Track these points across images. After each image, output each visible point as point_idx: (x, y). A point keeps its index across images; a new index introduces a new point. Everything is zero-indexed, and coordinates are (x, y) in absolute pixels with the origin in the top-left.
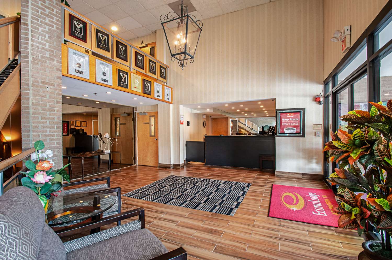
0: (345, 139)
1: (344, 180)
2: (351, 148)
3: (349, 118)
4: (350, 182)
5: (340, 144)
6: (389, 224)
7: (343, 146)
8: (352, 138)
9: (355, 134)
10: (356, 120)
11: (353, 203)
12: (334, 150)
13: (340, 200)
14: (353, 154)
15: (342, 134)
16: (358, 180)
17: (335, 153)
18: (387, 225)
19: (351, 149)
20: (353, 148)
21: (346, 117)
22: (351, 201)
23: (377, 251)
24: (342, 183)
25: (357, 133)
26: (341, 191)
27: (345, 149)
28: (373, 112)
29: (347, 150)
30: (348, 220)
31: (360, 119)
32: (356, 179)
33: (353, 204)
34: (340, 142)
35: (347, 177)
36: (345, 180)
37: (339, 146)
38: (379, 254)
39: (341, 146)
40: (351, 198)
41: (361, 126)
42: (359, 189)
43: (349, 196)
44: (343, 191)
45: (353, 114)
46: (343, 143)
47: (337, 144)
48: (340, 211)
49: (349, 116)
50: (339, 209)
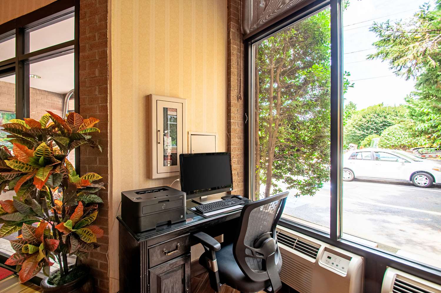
0: (23, 157)
1: (13, 214)
2: (31, 168)
3: (13, 127)
4: (21, 215)
5: (16, 164)
6: (76, 245)
7: (20, 166)
8: (34, 155)
9: (39, 150)
10: (31, 131)
11: (33, 239)
12: (6, 174)
13: (17, 243)
14: (39, 175)
15: (19, 149)
16: (31, 209)
17: (8, 177)
18: (75, 246)
19: (30, 170)
20: (33, 168)
21: (10, 126)
22: (30, 238)
23: (59, 283)
24: (13, 219)
25: (41, 148)
26: (5, 232)
27: (23, 170)
28: (43, 123)
29: (27, 171)
30: (31, 265)
31: (36, 131)
32: (28, 208)
33: (34, 242)
34: (16, 161)
35: (18, 209)
36: (16, 213)
37: (15, 167)
38: (63, 284)
39: (18, 166)
40: (30, 235)
41: (29, 140)
42: (31, 220)
43: (27, 232)
44: (7, 232)
45: (17, 122)
46: (20, 163)
47: (11, 164)
48: (17, 259)
49: (13, 125)
50: (16, 258)
